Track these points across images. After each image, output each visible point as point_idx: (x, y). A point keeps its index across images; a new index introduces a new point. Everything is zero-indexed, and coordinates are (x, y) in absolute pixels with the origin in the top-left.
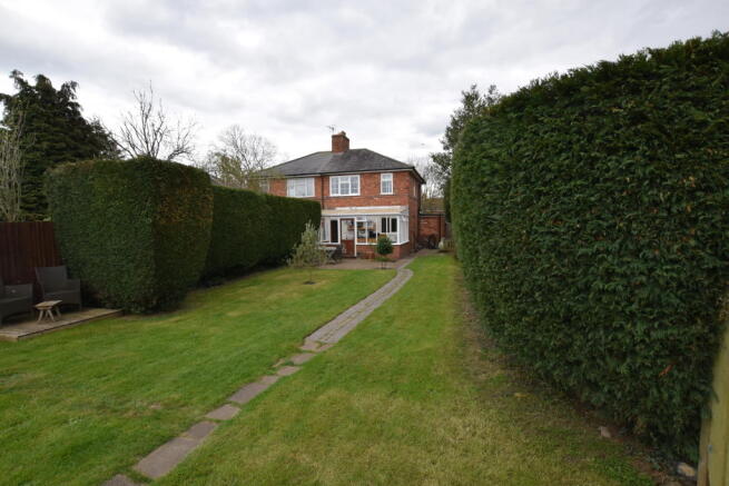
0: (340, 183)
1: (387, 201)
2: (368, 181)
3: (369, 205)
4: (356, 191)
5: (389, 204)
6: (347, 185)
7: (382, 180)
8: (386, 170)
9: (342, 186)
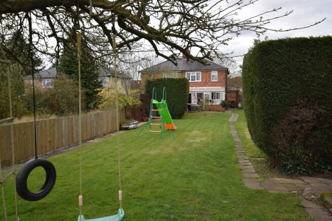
0: (191, 75)
1: (214, 84)
2: (205, 75)
3: (205, 86)
4: (199, 80)
5: (216, 86)
6: (195, 77)
7: (212, 74)
8: (214, 70)
9: (192, 77)
